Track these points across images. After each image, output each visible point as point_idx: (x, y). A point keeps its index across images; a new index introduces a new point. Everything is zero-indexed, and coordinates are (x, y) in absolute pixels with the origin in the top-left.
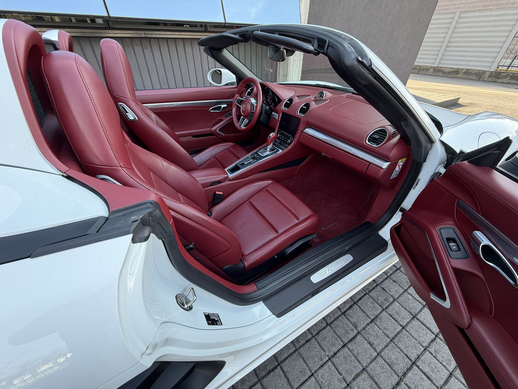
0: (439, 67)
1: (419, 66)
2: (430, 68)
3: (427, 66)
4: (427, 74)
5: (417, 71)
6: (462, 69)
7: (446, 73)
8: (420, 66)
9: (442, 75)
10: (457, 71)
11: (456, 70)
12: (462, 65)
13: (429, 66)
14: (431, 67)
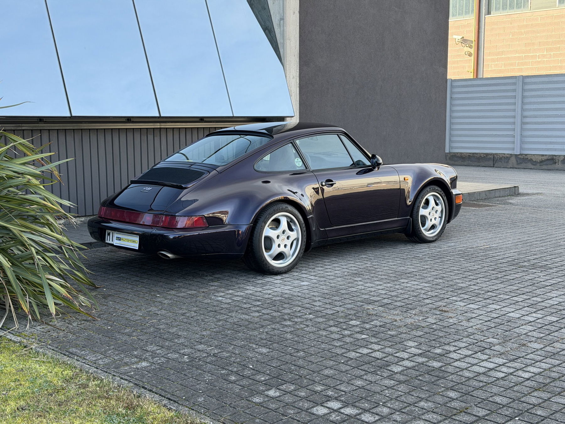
0: (524, 154)
1: (491, 154)
2: (510, 157)
3: (504, 154)
4: (509, 167)
5: (491, 163)
6: (558, 155)
7: (538, 163)
8: (494, 155)
9: (533, 167)
10: (553, 159)
11: (550, 158)
12: (555, 150)
13: (508, 154)
14: (511, 154)
